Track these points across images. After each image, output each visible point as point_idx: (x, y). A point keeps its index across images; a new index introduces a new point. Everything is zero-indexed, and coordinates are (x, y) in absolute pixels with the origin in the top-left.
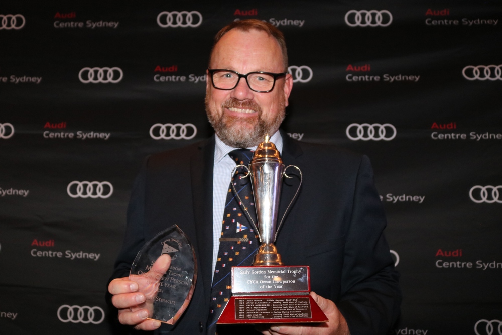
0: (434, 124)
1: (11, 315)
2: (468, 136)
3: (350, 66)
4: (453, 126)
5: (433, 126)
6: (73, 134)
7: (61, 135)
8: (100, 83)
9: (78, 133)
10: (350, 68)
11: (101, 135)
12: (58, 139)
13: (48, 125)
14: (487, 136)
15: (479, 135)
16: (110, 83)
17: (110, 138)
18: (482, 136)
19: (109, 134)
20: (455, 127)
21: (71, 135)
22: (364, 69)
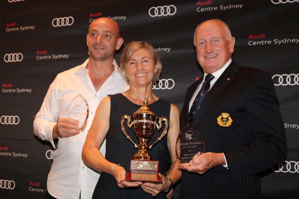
0: (251, 35)
1: (25, 155)
2: (273, 42)
3: (199, 2)
4: (263, 36)
5: (250, 37)
6: (51, 57)
7: (45, 57)
8: (63, 26)
9: (53, 56)
10: (199, 3)
11: (64, 56)
12: (43, 60)
13: (38, 52)
14: (286, 41)
15: (280, 41)
16: (67, 26)
17: (68, 57)
18: (282, 41)
19: (68, 55)
20: (264, 37)
21: (50, 57)
22: (208, 3)
